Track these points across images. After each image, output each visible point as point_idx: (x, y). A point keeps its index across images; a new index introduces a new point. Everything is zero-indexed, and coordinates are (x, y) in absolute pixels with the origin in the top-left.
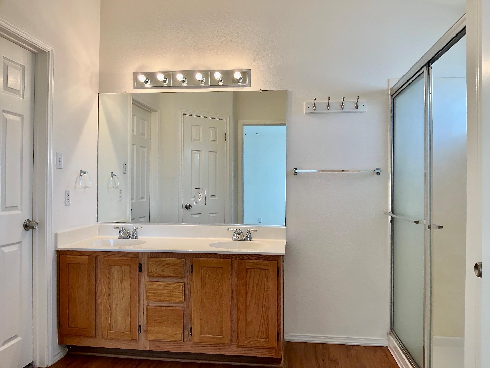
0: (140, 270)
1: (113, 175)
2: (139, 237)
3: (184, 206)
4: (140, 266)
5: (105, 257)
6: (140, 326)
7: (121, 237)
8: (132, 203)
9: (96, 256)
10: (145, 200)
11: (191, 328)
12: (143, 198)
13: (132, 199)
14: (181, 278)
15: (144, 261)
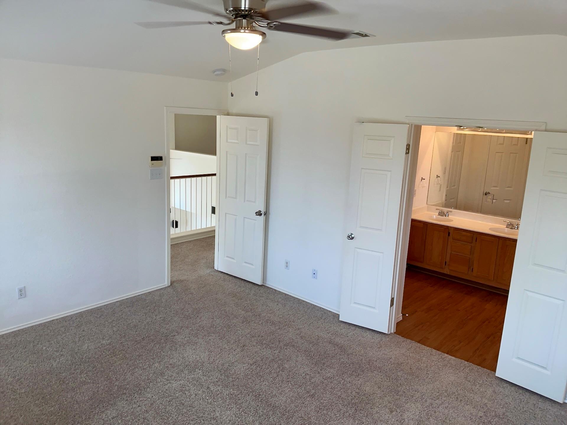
0: (449, 235)
1: (438, 177)
2: (449, 216)
3: (484, 193)
4: (449, 233)
5: (431, 226)
6: (446, 262)
7: (439, 215)
8: (447, 190)
9: (427, 224)
10: (456, 187)
11: (473, 269)
12: (454, 186)
13: (447, 187)
14: (470, 243)
15: (451, 232)
